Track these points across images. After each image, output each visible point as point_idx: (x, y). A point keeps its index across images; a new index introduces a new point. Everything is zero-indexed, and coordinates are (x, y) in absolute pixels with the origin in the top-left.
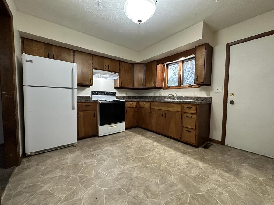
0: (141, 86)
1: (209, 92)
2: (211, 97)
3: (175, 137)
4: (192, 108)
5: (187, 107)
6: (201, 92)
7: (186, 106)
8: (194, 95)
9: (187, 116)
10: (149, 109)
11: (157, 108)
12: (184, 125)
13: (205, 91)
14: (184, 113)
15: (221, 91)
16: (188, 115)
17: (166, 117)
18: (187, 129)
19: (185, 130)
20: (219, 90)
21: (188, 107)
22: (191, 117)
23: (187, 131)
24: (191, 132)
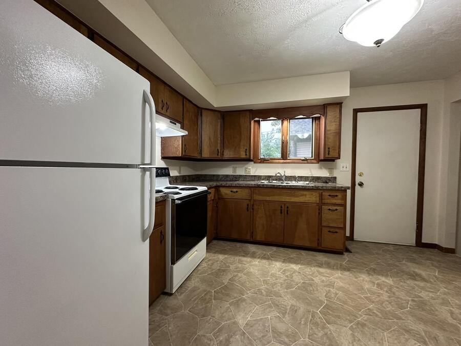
0: (216, 156)
1: (332, 170)
2: (335, 178)
3: (307, 244)
4: (337, 196)
5: (328, 194)
6: (321, 170)
7: (326, 194)
8: (310, 174)
9: (329, 210)
10: (248, 202)
11: (268, 199)
12: (324, 224)
13: (326, 168)
14: (324, 204)
15: (348, 170)
16: (330, 207)
17: (287, 213)
18: (328, 229)
19: (325, 230)
20: (345, 168)
21: (331, 194)
22: (336, 210)
23: (329, 231)
24: (336, 232)
